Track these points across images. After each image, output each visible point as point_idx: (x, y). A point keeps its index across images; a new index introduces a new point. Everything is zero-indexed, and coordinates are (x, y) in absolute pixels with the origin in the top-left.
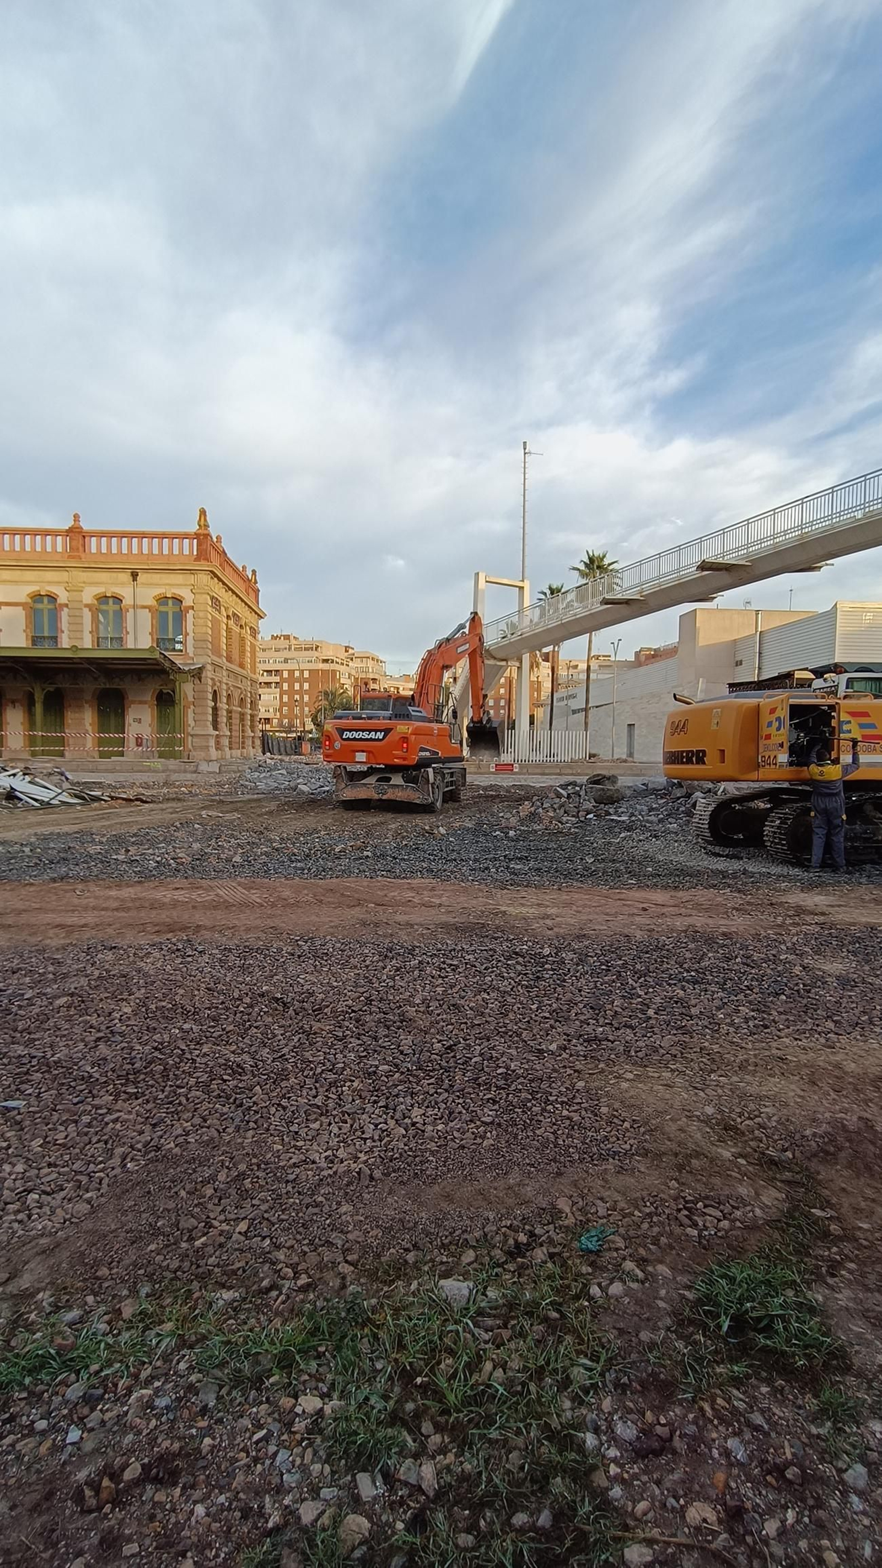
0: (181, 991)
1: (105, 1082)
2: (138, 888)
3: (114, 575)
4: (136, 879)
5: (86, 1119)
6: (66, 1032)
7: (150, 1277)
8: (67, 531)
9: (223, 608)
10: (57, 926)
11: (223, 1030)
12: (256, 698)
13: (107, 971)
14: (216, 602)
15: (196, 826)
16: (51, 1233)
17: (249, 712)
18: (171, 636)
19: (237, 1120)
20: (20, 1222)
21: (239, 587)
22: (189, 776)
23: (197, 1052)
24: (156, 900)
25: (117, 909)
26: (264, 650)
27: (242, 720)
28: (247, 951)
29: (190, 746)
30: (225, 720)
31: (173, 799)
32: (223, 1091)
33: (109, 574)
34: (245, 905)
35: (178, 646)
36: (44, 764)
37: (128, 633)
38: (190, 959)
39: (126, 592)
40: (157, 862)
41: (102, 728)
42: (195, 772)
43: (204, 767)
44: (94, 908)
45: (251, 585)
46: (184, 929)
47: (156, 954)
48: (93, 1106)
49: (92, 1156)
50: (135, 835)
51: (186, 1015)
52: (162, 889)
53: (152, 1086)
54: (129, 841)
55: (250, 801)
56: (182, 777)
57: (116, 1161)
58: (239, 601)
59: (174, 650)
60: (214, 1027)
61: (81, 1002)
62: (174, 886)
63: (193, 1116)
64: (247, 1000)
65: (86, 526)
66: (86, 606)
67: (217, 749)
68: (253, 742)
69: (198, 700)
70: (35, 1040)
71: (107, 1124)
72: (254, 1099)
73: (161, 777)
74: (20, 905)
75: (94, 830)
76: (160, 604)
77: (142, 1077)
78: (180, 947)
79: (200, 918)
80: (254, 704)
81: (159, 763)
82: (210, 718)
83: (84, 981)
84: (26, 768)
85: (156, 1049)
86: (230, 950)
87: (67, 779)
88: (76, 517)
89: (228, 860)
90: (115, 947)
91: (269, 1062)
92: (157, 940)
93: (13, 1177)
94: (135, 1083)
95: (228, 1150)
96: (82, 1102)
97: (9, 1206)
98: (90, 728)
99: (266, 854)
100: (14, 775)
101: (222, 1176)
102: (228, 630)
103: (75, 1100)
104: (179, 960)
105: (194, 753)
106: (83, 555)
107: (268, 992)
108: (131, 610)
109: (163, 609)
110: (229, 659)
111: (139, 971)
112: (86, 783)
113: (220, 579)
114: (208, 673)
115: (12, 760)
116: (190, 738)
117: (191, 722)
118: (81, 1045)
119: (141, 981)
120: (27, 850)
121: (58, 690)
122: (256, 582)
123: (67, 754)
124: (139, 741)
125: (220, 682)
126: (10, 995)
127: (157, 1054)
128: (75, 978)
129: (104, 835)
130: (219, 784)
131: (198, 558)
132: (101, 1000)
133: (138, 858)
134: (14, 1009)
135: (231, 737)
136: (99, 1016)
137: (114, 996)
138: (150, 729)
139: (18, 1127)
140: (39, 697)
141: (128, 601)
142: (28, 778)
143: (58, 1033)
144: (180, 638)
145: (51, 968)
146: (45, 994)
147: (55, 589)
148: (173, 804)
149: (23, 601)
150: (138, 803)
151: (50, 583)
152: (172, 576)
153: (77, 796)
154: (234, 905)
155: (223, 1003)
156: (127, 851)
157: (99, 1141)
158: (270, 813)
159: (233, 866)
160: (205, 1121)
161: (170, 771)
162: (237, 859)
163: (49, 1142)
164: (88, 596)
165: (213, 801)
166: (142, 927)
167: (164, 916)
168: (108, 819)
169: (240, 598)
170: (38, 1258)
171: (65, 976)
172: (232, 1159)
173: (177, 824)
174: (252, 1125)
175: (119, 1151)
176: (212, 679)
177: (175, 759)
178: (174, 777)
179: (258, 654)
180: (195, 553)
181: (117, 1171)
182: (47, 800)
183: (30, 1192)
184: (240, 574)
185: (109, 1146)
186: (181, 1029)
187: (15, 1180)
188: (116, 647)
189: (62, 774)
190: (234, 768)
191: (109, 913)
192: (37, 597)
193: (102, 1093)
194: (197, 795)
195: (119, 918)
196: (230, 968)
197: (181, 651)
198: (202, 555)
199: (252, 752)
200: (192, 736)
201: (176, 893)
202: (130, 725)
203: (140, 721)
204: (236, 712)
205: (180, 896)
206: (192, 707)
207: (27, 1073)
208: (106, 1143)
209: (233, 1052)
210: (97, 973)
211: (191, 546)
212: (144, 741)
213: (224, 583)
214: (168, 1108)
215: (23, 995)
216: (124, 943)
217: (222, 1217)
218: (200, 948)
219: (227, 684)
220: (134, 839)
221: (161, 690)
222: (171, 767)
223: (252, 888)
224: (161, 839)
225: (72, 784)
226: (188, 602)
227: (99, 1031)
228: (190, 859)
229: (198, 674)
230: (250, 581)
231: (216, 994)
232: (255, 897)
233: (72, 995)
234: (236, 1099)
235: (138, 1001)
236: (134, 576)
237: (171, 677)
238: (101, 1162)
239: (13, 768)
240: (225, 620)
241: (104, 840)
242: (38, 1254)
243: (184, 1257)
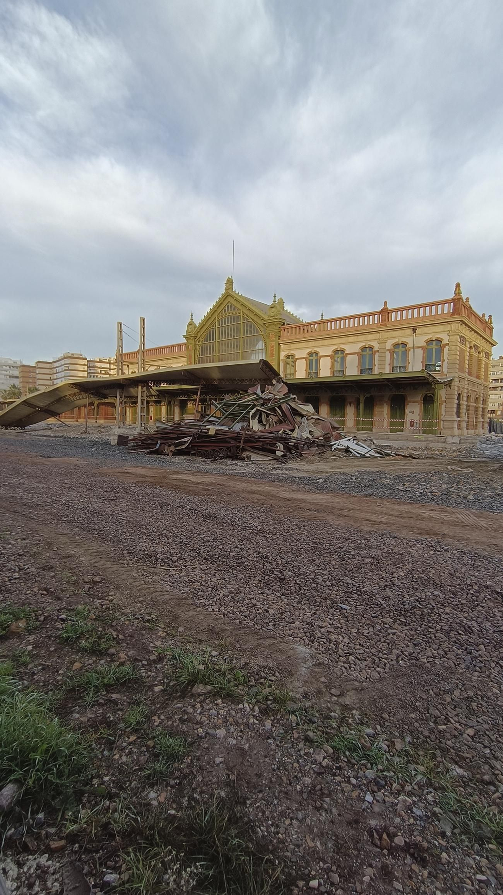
0: (433, 571)
1: (389, 611)
2: (410, 506)
3: (403, 331)
4: (409, 501)
5: (378, 627)
6: (370, 577)
7: (411, 733)
8: (380, 312)
9: (467, 343)
10: (367, 520)
11: (460, 602)
12: (486, 397)
13: (392, 550)
14: (463, 339)
15: (445, 474)
16: (360, 682)
17: (482, 406)
18: (433, 363)
19: (467, 663)
20: (346, 668)
21: (479, 328)
22: (440, 445)
23: (442, 610)
24: (420, 515)
25: (397, 516)
26: (493, 366)
27: (476, 411)
28: (476, 556)
29: (442, 427)
30: (465, 411)
31: (431, 458)
32: (458, 640)
33: (400, 331)
34: (474, 527)
35: (437, 368)
36: (363, 435)
37: (409, 363)
38: (439, 553)
39: (409, 341)
40: (421, 493)
41: (393, 416)
42: (444, 442)
43: (450, 440)
44: (386, 514)
45: (488, 326)
46: (436, 534)
47: (419, 545)
48: (382, 622)
49: (381, 649)
50: (408, 476)
51: (435, 585)
52: (423, 509)
53: (415, 622)
54: (405, 479)
55: (479, 462)
56: (436, 445)
57: (393, 657)
58: (479, 337)
59: (435, 371)
60: (453, 598)
61: (377, 562)
62: (430, 508)
63: (439, 648)
64: (476, 587)
65: (390, 307)
66: (388, 350)
67: (459, 429)
68: (483, 425)
69: (449, 399)
70: (355, 577)
71: (389, 634)
72: (479, 652)
73: (423, 445)
74: (350, 506)
75: (386, 472)
76: (428, 345)
77: (409, 614)
78: (433, 545)
79: (445, 529)
80: (485, 401)
81: (422, 437)
82: (455, 410)
83: (379, 552)
84: (355, 437)
85: (417, 600)
86: (465, 553)
87: (374, 443)
88: (385, 303)
89: (465, 497)
90: (396, 537)
91: (491, 632)
92: (420, 538)
93: (343, 644)
94: (405, 617)
95: (461, 678)
96: (376, 617)
97: (341, 658)
98: (386, 416)
99: (490, 496)
100: (349, 440)
101: (457, 693)
102: (470, 356)
103: (373, 615)
104: (432, 552)
105: (444, 431)
106: (387, 323)
107: (491, 586)
108: (412, 350)
109: (430, 347)
110: (470, 374)
111: (409, 553)
112: (382, 446)
113: (466, 325)
114: (456, 383)
115: (348, 432)
116: (442, 422)
117: (443, 413)
118: (377, 587)
119: (410, 560)
120: (354, 478)
121: (371, 396)
122: (491, 323)
123: (374, 430)
124: (412, 424)
125: (463, 388)
126: (344, 551)
127: (417, 604)
128: (375, 550)
129: (392, 475)
130: (459, 450)
131: (453, 314)
132: (388, 565)
133: (410, 489)
134: (346, 559)
135: (468, 422)
136: (387, 573)
137: (394, 565)
138: (419, 417)
139: (346, 619)
140: (362, 400)
141: (410, 345)
142: (355, 442)
143: (366, 576)
144: (439, 363)
145: (363, 542)
146: (360, 554)
147: (372, 343)
148: (431, 461)
149: (357, 351)
150: (410, 458)
151: (371, 340)
152: (436, 327)
153: (378, 453)
154: (468, 526)
155: (459, 585)
156: (404, 485)
157: (385, 642)
158: (494, 470)
159: (468, 501)
160: (446, 654)
161: (429, 441)
162: (471, 497)
163: (360, 632)
164: (389, 345)
165: (455, 460)
166: (411, 529)
167: (424, 525)
168: (394, 466)
169: (480, 335)
170: (354, 691)
171: (371, 547)
172: (464, 685)
173: (433, 472)
174: (478, 669)
175: (395, 651)
176: (458, 387)
177: (433, 434)
178: (431, 445)
179: (490, 369)
180: (451, 311)
181: (394, 662)
182: (363, 453)
183: (351, 655)
184: (480, 320)
185: (390, 647)
186: (432, 593)
187: (344, 646)
188: (402, 371)
189: (371, 440)
190: (470, 441)
191: (394, 518)
192: (364, 349)
193: (387, 616)
194: (445, 456)
195: (399, 521)
196: (465, 565)
197: (440, 371)
198: (456, 311)
199: (481, 431)
200: (443, 421)
201: (432, 512)
202: (407, 415)
203: (413, 412)
204: (473, 406)
205: (434, 514)
206: (444, 404)
207: (351, 593)
208: (388, 644)
209: (466, 618)
210: (386, 549)
211: (449, 307)
212: (415, 424)
213: (469, 327)
214: (423, 638)
215: (350, 552)
216: (401, 536)
217: (456, 719)
218: (446, 548)
219: (467, 389)
220: (408, 479)
221: (426, 395)
222: (430, 439)
223: (481, 517)
224: (423, 480)
225: (376, 446)
226: (445, 341)
227: (386, 581)
228: (440, 494)
229: (449, 384)
230: (487, 323)
231: (455, 578)
232: (483, 522)
233: (374, 558)
234: (467, 648)
235: (408, 570)
236: (414, 330)
237: (433, 386)
238: (385, 654)
239: (349, 436)
240: (468, 350)
241: (392, 477)
242: (353, 689)
243: (432, 731)
